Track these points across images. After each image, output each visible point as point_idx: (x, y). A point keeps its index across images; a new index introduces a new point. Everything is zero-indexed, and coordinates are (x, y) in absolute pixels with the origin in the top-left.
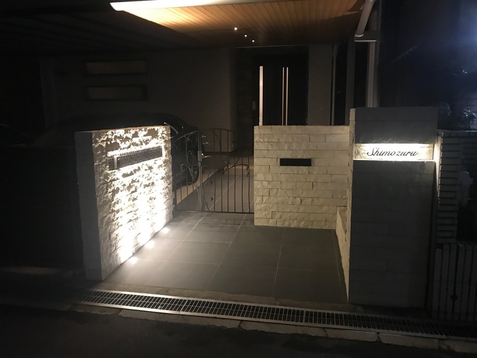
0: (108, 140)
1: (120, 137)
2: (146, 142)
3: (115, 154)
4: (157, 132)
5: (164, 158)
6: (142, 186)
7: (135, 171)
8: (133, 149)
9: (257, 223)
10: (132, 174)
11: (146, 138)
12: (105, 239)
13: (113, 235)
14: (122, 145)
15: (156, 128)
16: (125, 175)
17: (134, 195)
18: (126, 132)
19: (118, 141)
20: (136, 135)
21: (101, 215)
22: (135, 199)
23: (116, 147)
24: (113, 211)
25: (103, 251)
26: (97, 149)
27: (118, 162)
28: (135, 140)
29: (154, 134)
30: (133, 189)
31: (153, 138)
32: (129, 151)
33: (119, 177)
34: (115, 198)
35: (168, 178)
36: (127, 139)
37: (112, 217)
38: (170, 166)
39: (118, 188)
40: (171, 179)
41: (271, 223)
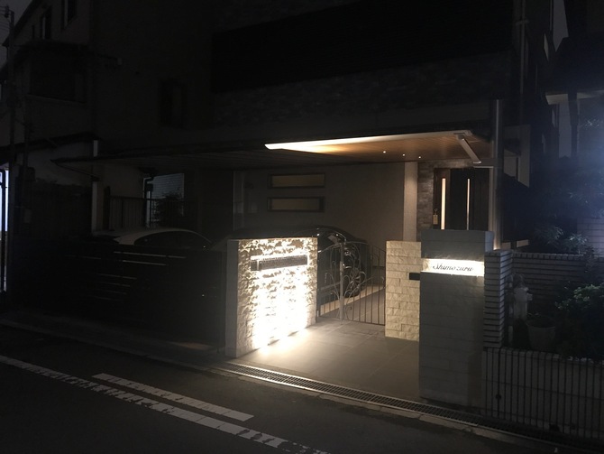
0: (252, 247)
1: (264, 245)
2: (290, 251)
3: (259, 258)
4: (302, 243)
5: (308, 266)
6: (282, 288)
7: (276, 274)
8: (276, 256)
9: (388, 334)
10: (272, 276)
11: (289, 248)
12: (241, 325)
13: (250, 323)
14: (265, 252)
15: (301, 239)
16: (265, 276)
17: (274, 294)
18: (270, 242)
19: (261, 248)
20: (279, 244)
21: (240, 304)
22: (273, 297)
23: (259, 252)
24: (251, 303)
25: (239, 334)
26: (242, 253)
27: (260, 265)
28: (278, 248)
29: (299, 245)
30: (273, 288)
31: (297, 247)
32: (272, 257)
33: (259, 277)
34: (254, 293)
35: (312, 284)
36: (270, 247)
37: (250, 308)
38: (316, 274)
39: (258, 286)
40: (316, 286)
41: (401, 336)
